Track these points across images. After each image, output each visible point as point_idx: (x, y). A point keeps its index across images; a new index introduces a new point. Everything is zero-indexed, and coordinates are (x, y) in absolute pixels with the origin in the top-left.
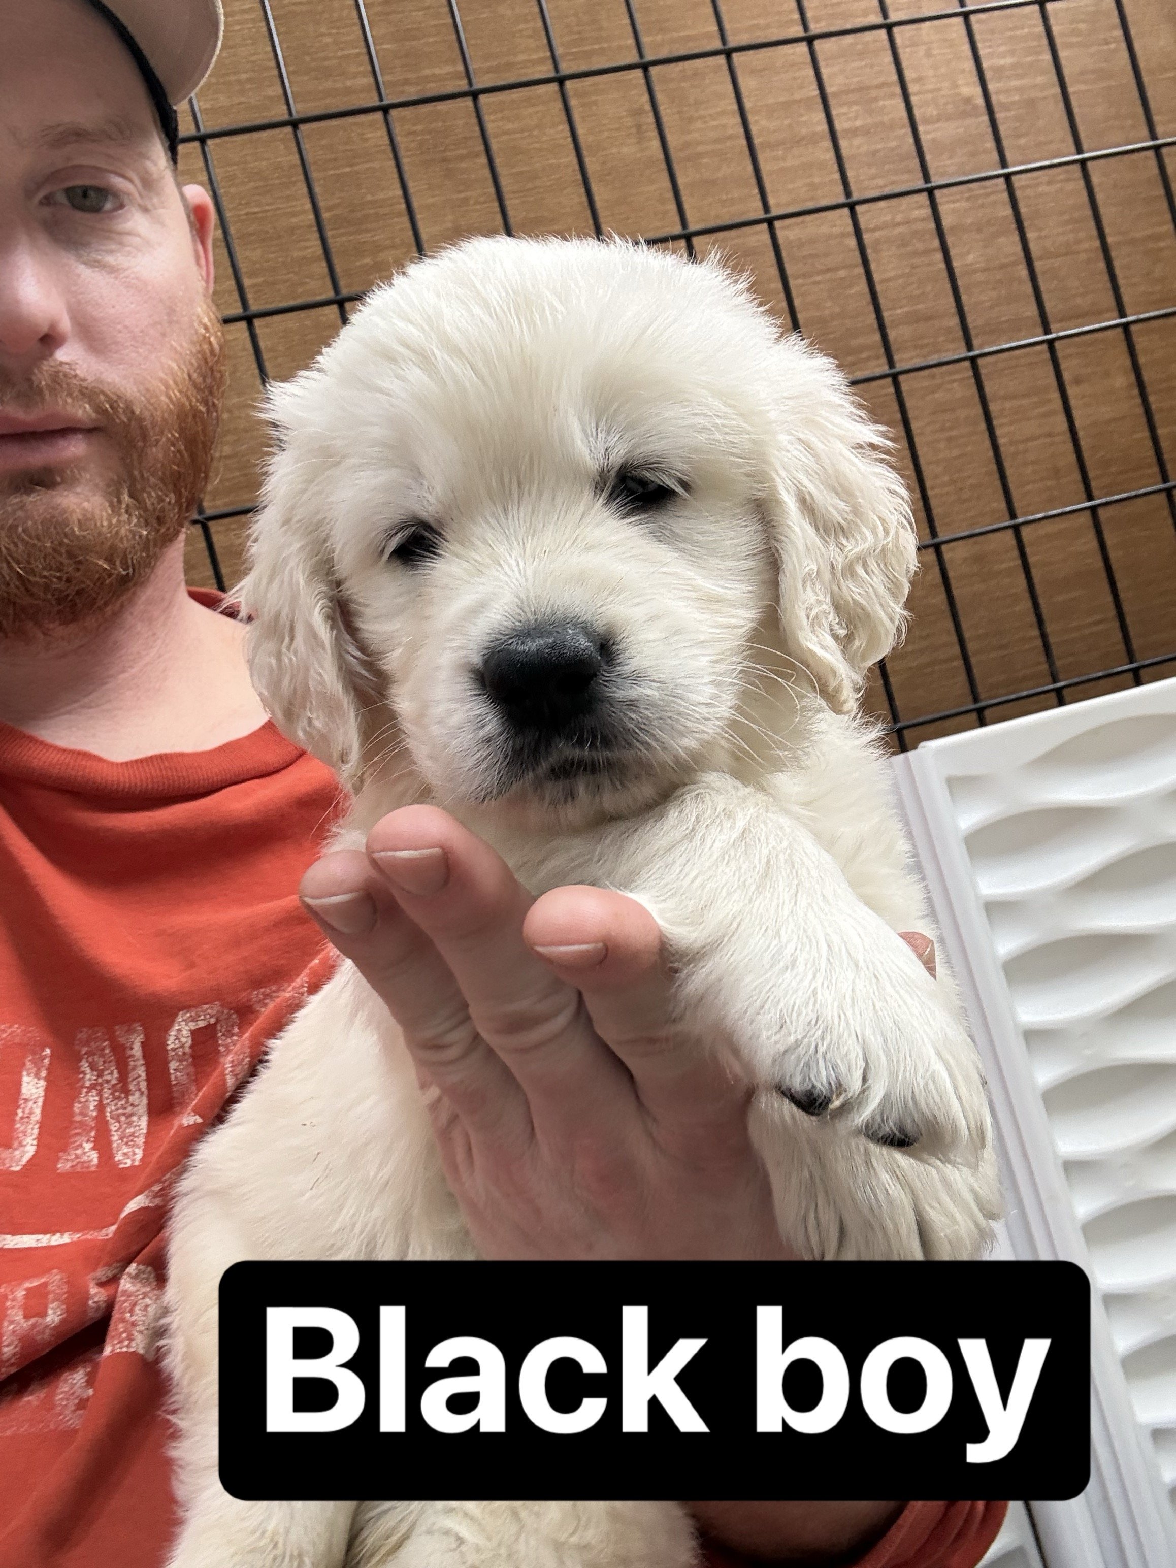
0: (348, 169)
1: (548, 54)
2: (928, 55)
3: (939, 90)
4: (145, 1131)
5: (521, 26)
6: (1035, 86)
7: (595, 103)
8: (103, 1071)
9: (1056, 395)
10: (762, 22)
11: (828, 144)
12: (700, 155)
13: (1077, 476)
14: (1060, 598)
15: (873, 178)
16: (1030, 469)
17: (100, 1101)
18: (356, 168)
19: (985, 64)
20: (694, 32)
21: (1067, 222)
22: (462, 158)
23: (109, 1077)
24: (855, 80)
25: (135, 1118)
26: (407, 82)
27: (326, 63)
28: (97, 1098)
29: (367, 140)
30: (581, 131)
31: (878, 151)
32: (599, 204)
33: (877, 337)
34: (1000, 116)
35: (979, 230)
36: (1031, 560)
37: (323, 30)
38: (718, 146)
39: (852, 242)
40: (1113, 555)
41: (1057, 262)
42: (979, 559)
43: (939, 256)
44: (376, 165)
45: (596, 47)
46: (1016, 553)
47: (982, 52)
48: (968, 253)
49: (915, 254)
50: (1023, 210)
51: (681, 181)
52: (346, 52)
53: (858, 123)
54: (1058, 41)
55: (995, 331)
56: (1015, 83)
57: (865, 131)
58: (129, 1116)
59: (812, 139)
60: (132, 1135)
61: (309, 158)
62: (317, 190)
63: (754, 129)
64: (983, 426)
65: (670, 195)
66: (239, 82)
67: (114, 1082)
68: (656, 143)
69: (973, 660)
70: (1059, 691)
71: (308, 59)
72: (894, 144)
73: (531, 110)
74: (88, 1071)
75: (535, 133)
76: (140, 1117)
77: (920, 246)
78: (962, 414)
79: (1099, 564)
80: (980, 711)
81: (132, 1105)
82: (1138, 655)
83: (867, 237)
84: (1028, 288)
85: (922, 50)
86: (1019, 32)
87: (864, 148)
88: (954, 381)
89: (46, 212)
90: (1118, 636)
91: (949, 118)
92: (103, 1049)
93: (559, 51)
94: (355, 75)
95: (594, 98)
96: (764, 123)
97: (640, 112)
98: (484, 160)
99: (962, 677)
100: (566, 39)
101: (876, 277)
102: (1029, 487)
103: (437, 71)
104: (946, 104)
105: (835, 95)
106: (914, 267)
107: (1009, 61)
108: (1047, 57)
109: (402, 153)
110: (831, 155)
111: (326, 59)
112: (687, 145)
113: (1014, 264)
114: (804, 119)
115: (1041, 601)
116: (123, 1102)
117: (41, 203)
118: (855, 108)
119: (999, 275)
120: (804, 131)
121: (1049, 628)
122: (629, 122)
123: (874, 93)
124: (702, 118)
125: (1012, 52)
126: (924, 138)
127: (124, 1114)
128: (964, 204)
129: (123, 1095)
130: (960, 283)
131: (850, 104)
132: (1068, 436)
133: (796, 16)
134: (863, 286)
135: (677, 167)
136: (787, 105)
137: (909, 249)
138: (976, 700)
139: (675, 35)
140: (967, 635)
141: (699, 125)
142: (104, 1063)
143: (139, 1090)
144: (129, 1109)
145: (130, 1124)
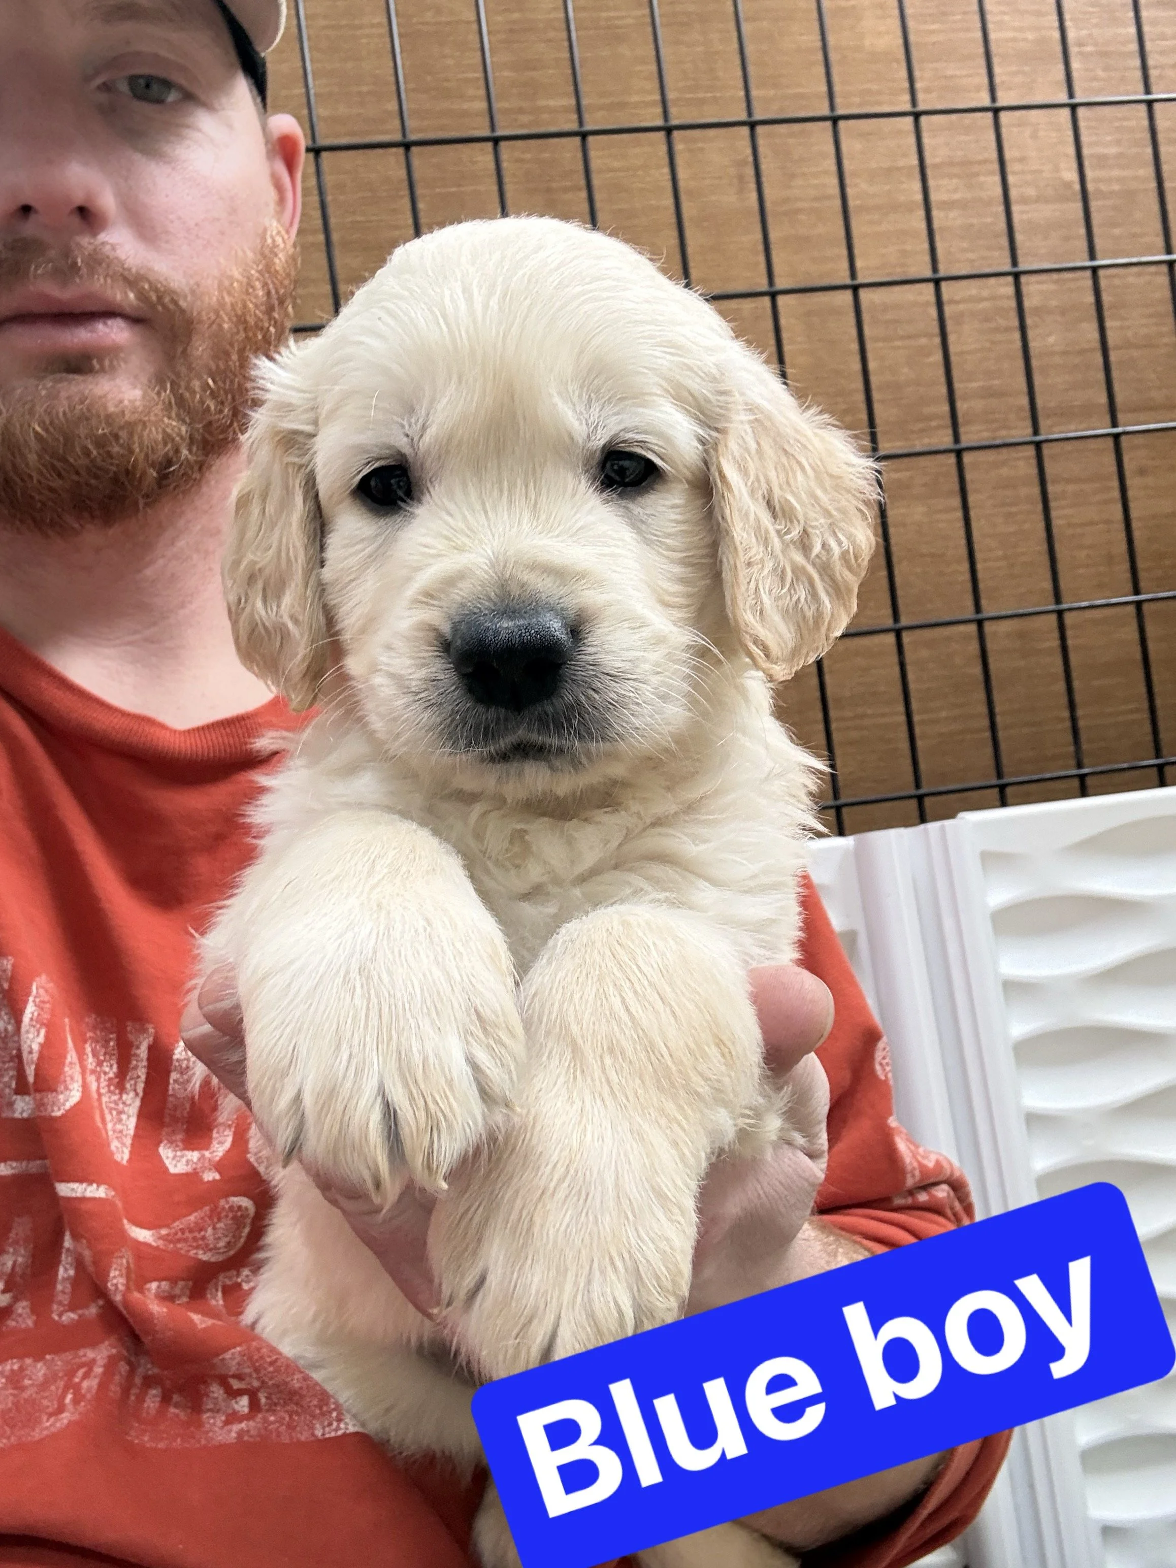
0: (454, 189)
2: (1034, 136)
3: (1041, 171)
4: (132, 1132)
5: (638, 68)
6: (1135, 178)
7: (702, 150)
8: (103, 1061)
9: (1115, 483)
10: (874, 87)
11: (921, 213)
12: (798, 211)
13: (1126, 566)
14: (1096, 683)
15: (964, 250)
16: (1083, 554)
17: (98, 1088)
18: (463, 189)
19: (1086, 151)
20: (804, 91)
21: (1151, 316)
22: (566, 190)
23: (107, 1069)
24: (960, 153)
25: (124, 1117)
26: (521, 111)
27: (446, 84)
28: (96, 1085)
29: (476, 162)
30: (682, 174)
31: (972, 225)
32: (690, 250)
33: (946, 408)
34: (1094, 205)
35: (1063, 313)
36: (1070, 642)
37: (447, 51)
38: (816, 205)
39: (933, 312)
40: (1151, 646)
41: (1135, 353)
42: (1021, 635)
43: (1017, 335)
44: (482, 188)
45: (709, 95)
46: (1056, 634)
47: (1084, 139)
48: (1049, 335)
49: (997, 330)
50: (1106, 298)
51: (773, 235)
52: (465, 75)
53: (956, 196)
54: (1161, 137)
55: (1065, 413)
56: (1116, 173)
57: (963, 205)
58: (120, 1113)
59: (909, 208)
60: (121, 1132)
61: (417, 175)
62: (421, 206)
63: (850, 191)
64: (1040, 506)
65: (761, 247)
66: (360, 93)
68: (754, 196)
69: (1001, 734)
70: (1082, 777)
71: (429, 78)
72: (989, 220)
73: (637, 150)
74: (90, 1055)
75: (640, 173)
76: (129, 1117)
77: (1002, 322)
78: (1024, 491)
79: (1138, 656)
80: (1002, 788)
81: (124, 1103)
82: (1165, 751)
83: (948, 310)
84: (1101, 376)
85: (1028, 132)
86: (1125, 123)
87: (959, 222)
88: (1018, 459)
89: (103, 97)
90: (1148, 728)
91: (1047, 201)
93: (671, 95)
94: (473, 99)
95: (700, 145)
96: (864, 186)
97: (743, 163)
98: (584, 194)
99: (989, 750)
100: (681, 84)
101: (952, 349)
102: (1081, 571)
103: (552, 103)
104: (1047, 186)
105: (936, 166)
106: (993, 343)
107: (1113, 150)
108: (1149, 150)
109: (507, 179)
110: (923, 225)
111: (447, 80)
112: (786, 200)
113: (1092, 350)
114: (904, 186)
115: (1076, 684)
116: (115, 1098)
117: (99, 88)
118: (955, 181)
119: (1077, 360)
120: (902, 198)
121: (1080, 712)
122: (732, 171)
123: (976, 168)
124: (804, 174)
125: (1118, 142)
126: (1016, 218)
127: (115, 1109)
128: (1052, 287)
129: (117, 1091)
130: (1034, 363)
131: (951, 176)
132: (1121, 526)
133: (906, 85)
134: (938, 357)
135: (770, 220)
136: (889, 171)
137: (993, 325)
138: (1000, 775)
139: (790, 91)
140: (998, 709)
141: (799, 182)
142: (105, 1054)
143: (135, 1090)
144: (121, 1106)
145: (120, 1121)
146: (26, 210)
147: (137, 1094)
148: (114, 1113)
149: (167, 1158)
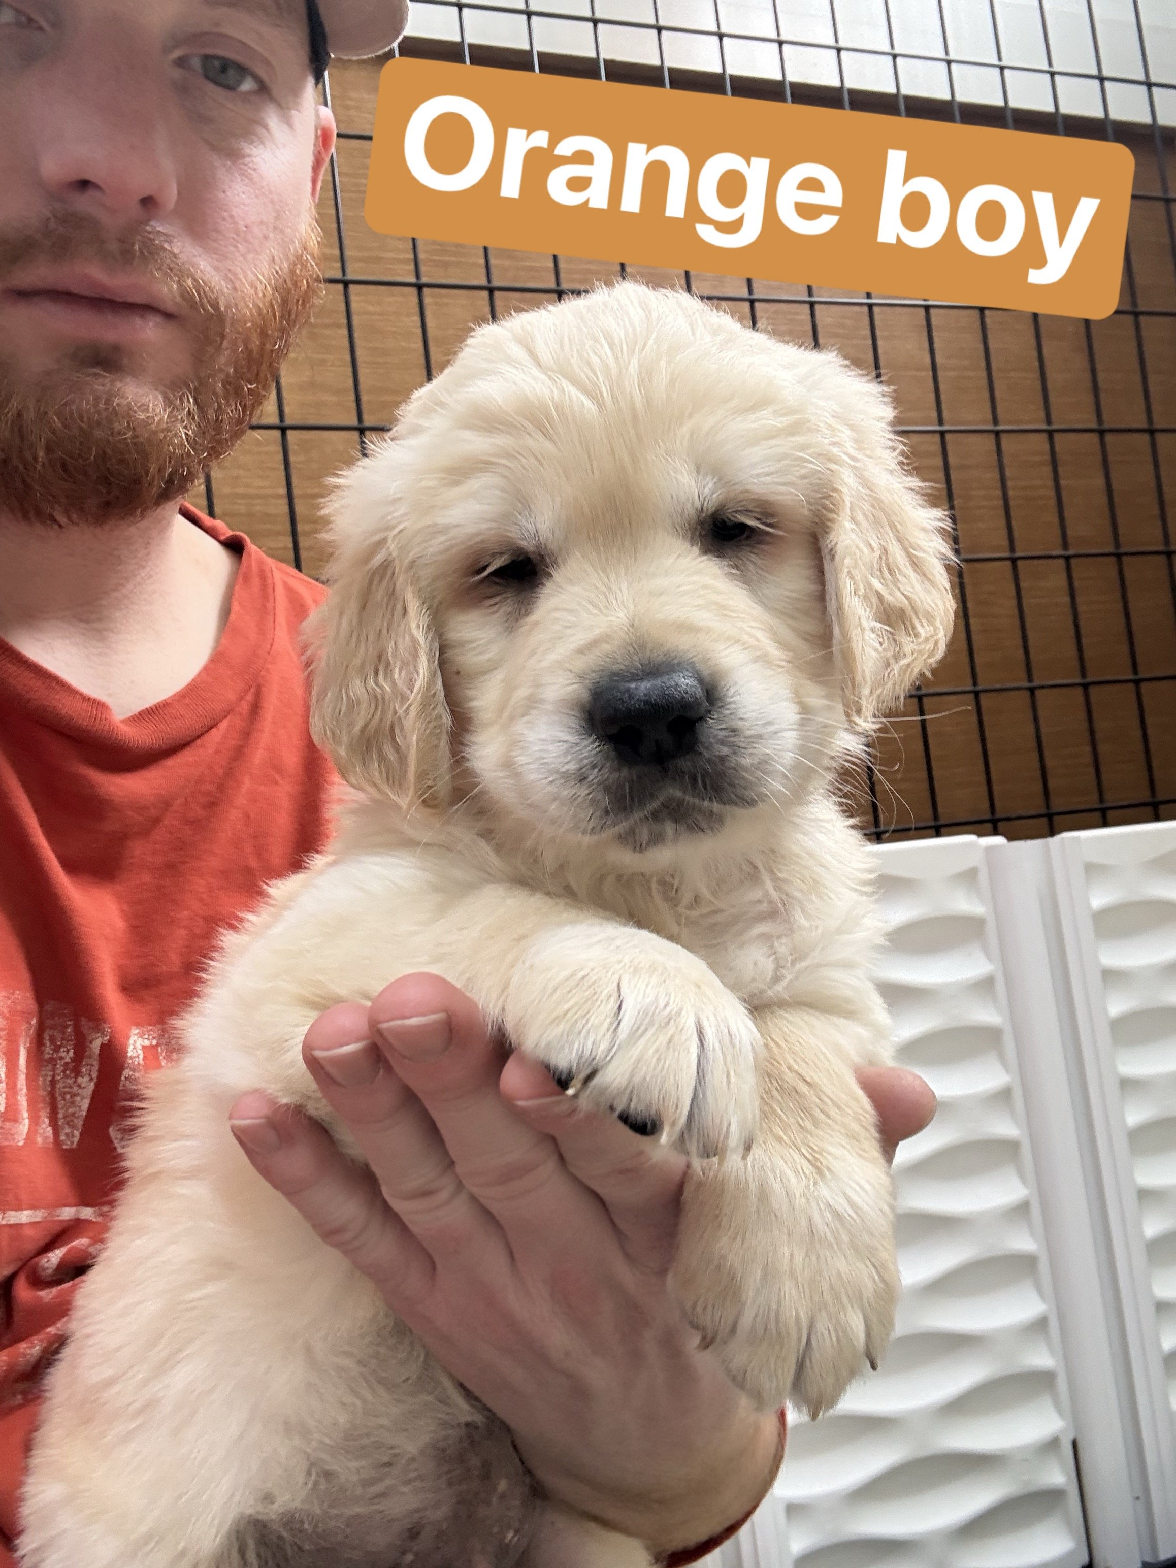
1: (412, 257)
4: (84, 1113)
8: (60, 1047)
17: (53, 1076)
20: (538, 264)
23: (64, 1054)
25: (78, 1099)
28: (51, 1073)
58: (74, 1095)
60: (73, 1114)
67: (68, 1060)
74: (48, 1044)
75: (392, 318)
76: (83, 1098)
81: (79, 1086)
86: (797, 317)
92: (67, 1027)
116: (70, 1081)
117: (175, 61)
127: (69, 1093)
129: (73, 1075)
142: (62, 1039)
143: (90, 1075)
144: (75, 1089)
145: (73, 1103)
146: (84, 185)
147: (91, 1079)
148: (68, 1097)
149: (116, 1138)
